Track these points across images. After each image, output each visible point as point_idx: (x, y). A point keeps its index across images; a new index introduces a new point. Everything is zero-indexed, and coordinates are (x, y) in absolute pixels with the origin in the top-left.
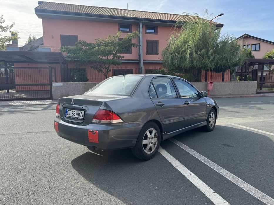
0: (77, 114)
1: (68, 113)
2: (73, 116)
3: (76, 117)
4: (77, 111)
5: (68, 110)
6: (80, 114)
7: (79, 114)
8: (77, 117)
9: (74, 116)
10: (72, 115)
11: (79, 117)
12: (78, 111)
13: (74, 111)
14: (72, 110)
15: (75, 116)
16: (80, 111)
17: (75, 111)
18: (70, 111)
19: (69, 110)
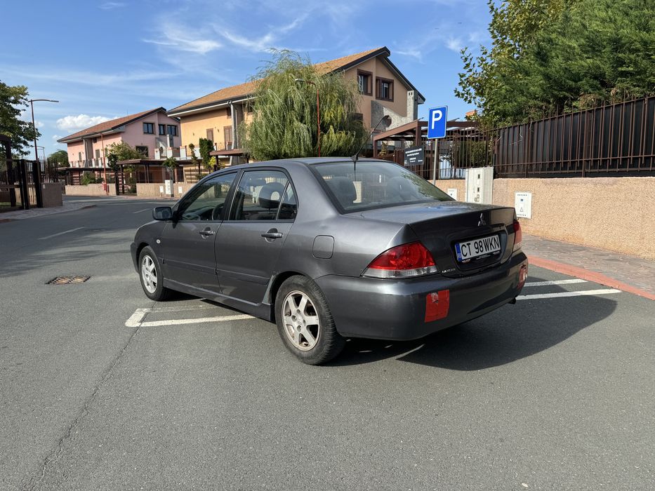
0: (487, 246)
1: (465, 250)
2: (480, 253)
3: (488, 252)
4: (484, 239)
5: (461, 245)
6: (493, 243)
7: (491, 244)
8: (490, 251)
9: (482, 251)
10: (477, 253)
11: (493, 250)
12: (486, 238)
13: (478, 241)
14: (472, 242)
15: (485, 252)
16: (491, 238)
17: (480, 241)
18: (469, 244)
19: (465, 244)
